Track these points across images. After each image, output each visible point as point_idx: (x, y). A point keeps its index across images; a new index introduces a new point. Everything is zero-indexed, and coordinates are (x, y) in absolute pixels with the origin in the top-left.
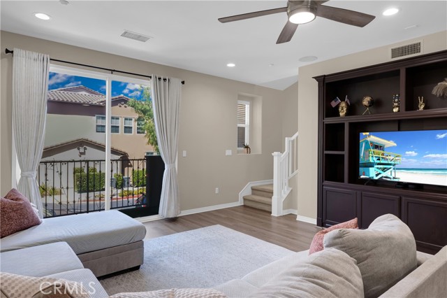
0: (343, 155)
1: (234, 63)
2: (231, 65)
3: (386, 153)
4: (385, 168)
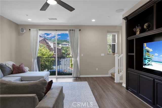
0: (134, 55)
1: (94, 19)
2: (93, 20)
3: (150, 54)
4: (149, 60)
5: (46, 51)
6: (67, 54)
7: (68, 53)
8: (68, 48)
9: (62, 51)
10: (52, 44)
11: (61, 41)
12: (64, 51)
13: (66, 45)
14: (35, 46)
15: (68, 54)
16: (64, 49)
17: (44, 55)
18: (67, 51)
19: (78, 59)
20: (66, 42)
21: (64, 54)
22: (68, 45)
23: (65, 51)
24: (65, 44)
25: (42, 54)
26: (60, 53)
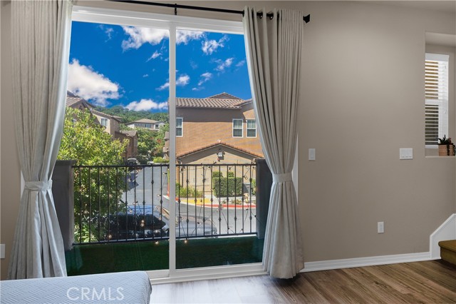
5: (94, 137)
6: (152, 153)
7: (155, 150)
8: (155, 136)
9: (139, 143)
10: (109, 121)
11: (135, 115)
12: (143, 144)
13: (150, 125)
14: (44, 95)
15: (155, 153)
16: (144, 137)
17: (88, 156)
18: (154, 144)
19: (295, 174)
20: (150, 118)
21: (144, 152)
22: (157, 126)
23: (147, 144)
24: (146, 124)
25: (80, 151)
26: (133, 151)
